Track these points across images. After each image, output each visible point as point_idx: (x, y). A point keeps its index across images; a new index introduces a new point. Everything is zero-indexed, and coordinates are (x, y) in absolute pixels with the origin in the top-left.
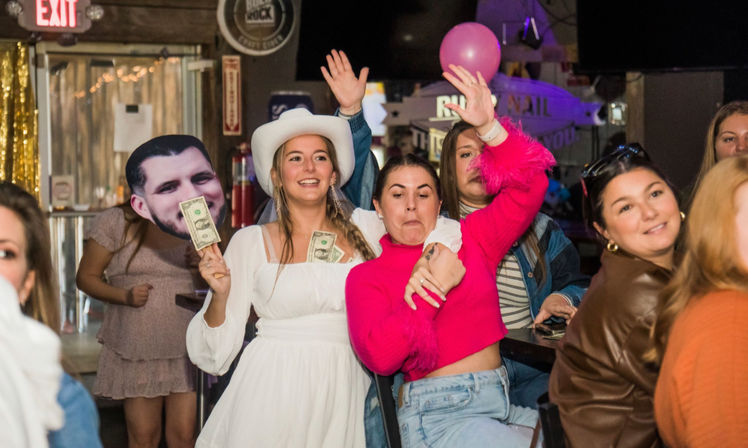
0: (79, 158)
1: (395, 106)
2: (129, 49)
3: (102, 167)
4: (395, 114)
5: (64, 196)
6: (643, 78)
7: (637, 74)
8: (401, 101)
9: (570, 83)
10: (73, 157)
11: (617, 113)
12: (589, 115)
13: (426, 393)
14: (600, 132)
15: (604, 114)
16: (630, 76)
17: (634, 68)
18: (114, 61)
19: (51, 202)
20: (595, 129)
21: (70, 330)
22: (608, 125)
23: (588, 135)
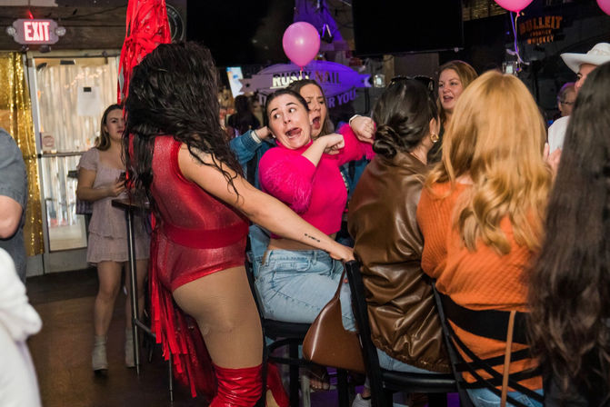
0: (64, 123)
1: (248, 81)
2: (83, 53)
3: (78, 128)
4: (248, 85)
5: (49, 144)
6: (393, 59)
7: (390, 56)
8: (250, 77)
9: (351, 64)
10: (61, 123)
11: (378, 81)
12: (363, 82)
13: (281, 259)
14: (370, 91)
15: (371, 81)
16: (386, 57)
17: (387, 53)
18: (75, 61)
19: (41, 148)
20: (367, 90)
21: (65, 224)
22: (374, 88)
23: (363, 95)
